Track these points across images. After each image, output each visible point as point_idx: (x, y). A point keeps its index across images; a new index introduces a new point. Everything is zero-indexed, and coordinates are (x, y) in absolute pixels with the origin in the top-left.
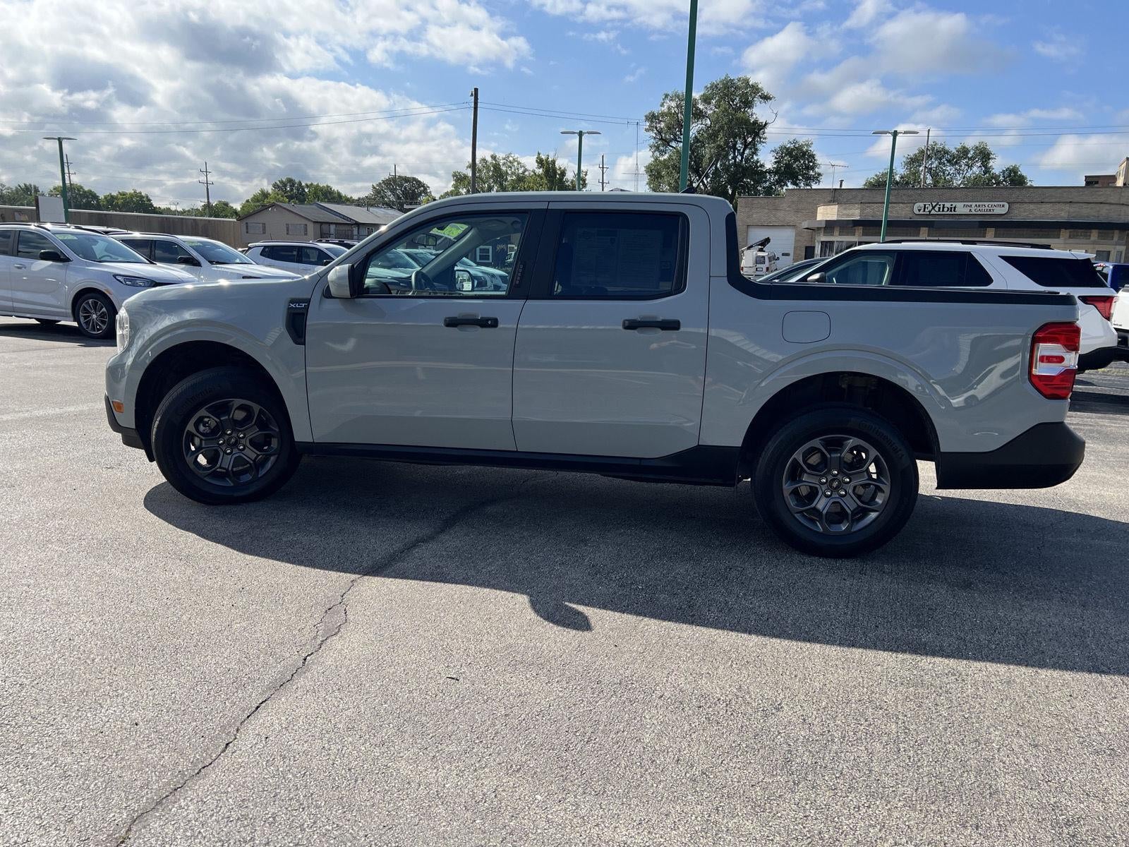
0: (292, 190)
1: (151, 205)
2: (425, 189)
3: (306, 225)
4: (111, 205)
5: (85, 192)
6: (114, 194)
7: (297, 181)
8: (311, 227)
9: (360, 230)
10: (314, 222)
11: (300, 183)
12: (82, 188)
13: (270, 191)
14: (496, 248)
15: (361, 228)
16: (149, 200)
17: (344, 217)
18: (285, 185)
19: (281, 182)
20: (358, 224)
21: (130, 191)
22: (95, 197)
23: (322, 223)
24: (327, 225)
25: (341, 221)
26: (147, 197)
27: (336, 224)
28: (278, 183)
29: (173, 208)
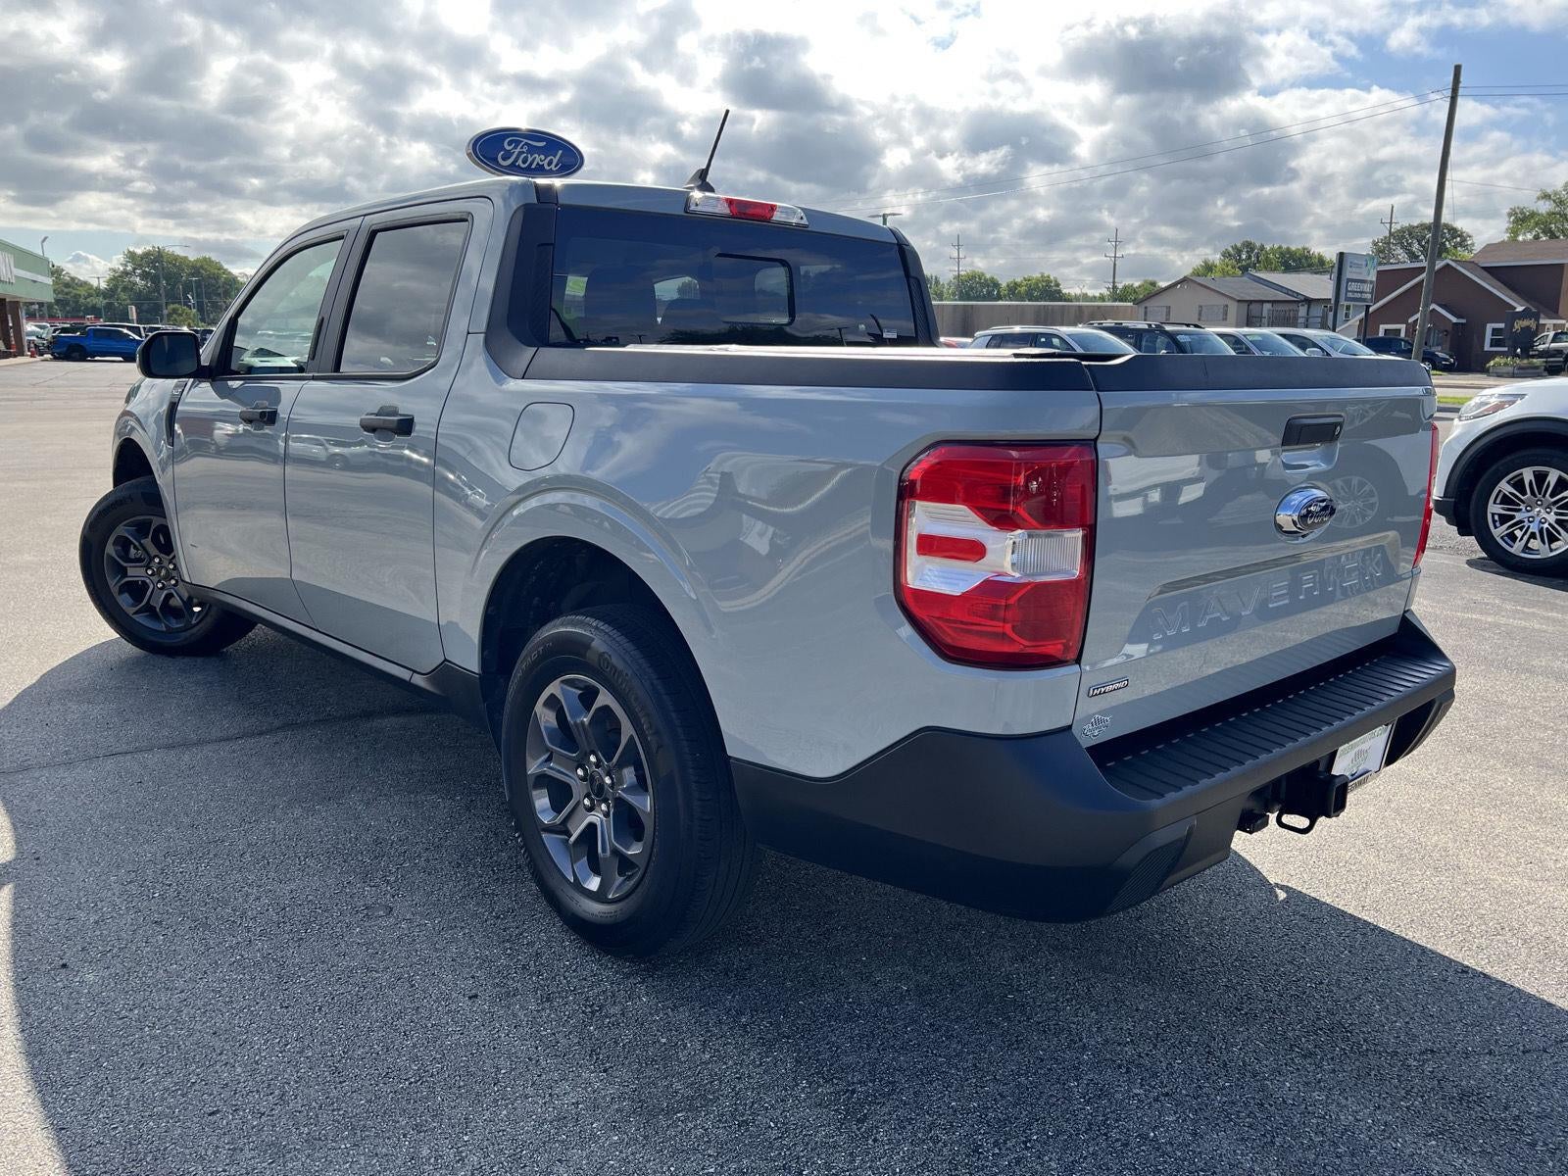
0: (1249, 257)
1: (1060, 291)
2: (1464, 240)
3: (1227, 306)
4: (1014, 293)
5: (986, 280)
6: (1018, 280)
7: (1258, 245)
8: (1233, 308)
9: (1311, 310)
10: (1239, 301)
11: (1262, 248)
12: (983, 274)
13: (1217, 262)
14: (1513, 326)
15: (1312, 306)
16: (1058, 285)
17: (1288, 291)
18: (1239, 252)
19: (1235, 248)
20: (1309, 301)
21: (1037, 275)
22: (996, 285)
23: (1250, 302)
24: (1258, 305)
25: (1282, 296)
26: (1056, 281)
27: (1273, 302)
28: (1230, 249)
29: (1091, 293)
